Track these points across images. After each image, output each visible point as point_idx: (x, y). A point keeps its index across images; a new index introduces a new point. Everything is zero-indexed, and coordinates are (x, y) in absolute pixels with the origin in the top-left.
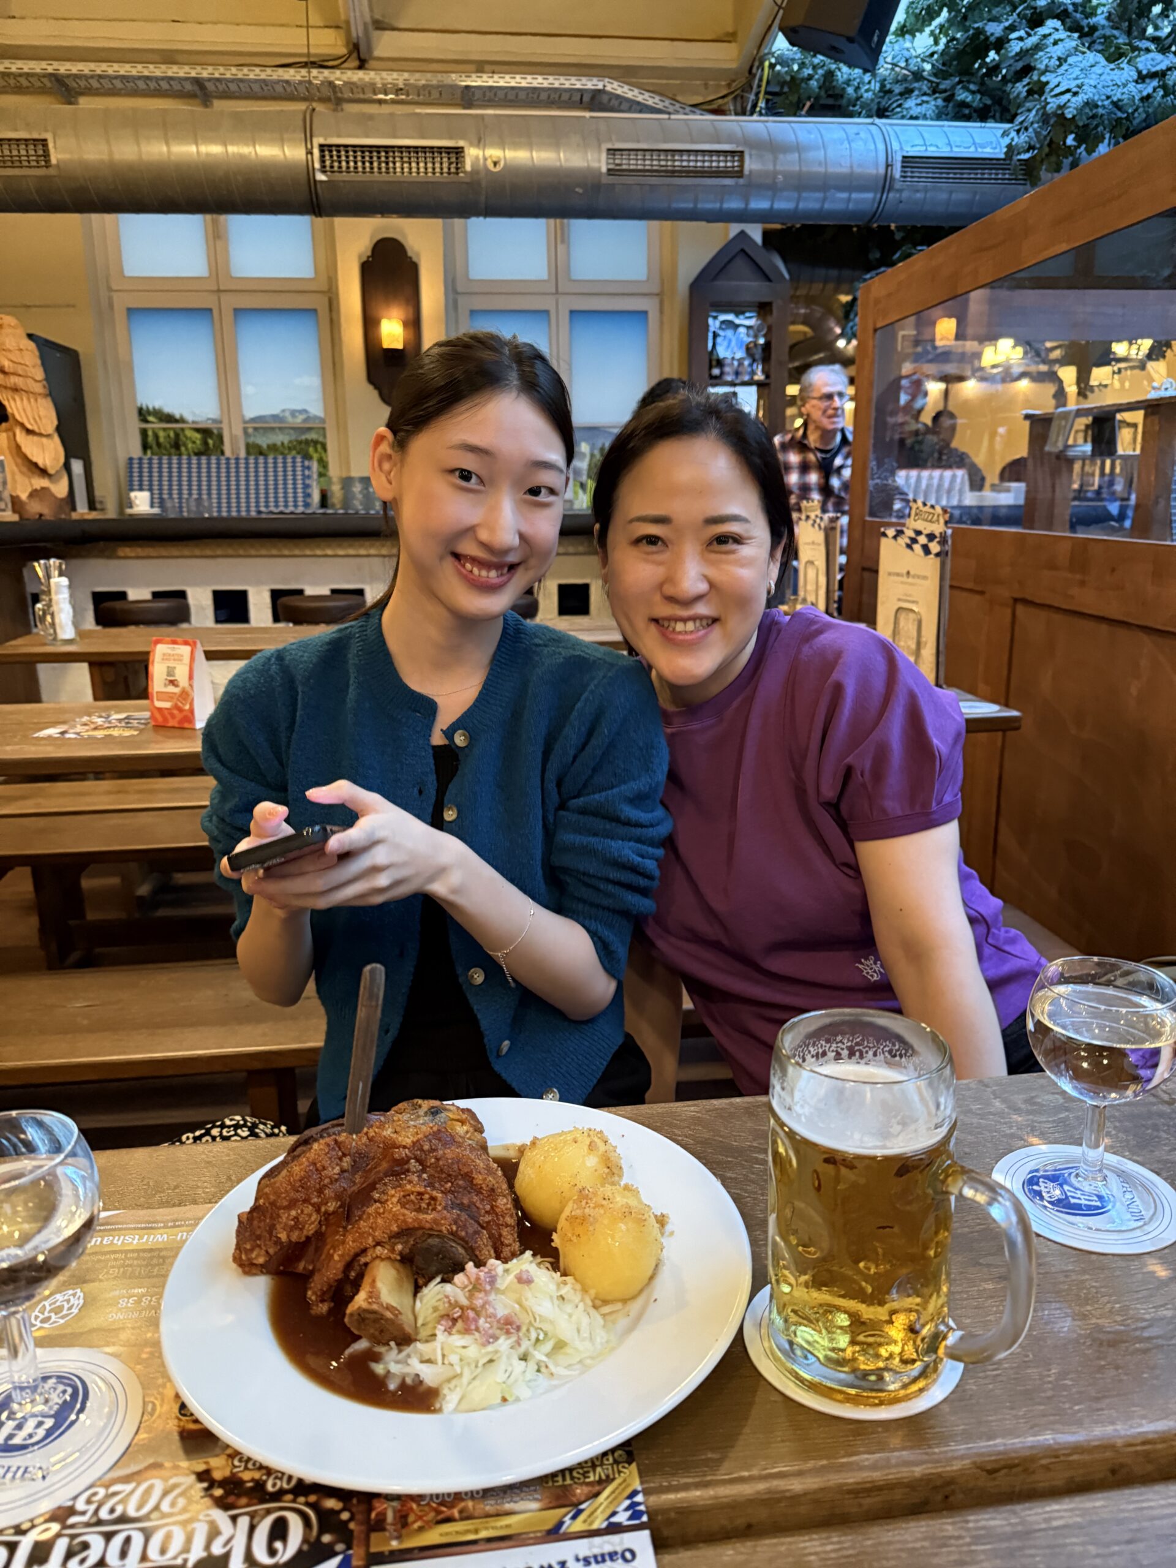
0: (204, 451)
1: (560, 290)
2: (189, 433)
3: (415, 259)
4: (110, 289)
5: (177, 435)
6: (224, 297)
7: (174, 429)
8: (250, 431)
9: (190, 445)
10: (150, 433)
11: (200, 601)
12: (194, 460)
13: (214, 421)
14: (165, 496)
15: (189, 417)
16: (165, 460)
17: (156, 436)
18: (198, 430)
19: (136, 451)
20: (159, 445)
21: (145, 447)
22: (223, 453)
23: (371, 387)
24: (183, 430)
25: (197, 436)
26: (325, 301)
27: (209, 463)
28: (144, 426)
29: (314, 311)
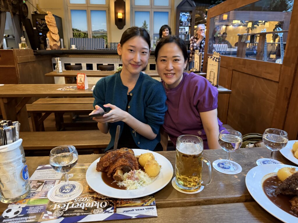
0: (84, 37)
1: (152, 7)
2: (82, 34)
3: (125, 1)
4: (67, 6)
5: (79, 34)
6: (89, 8)
7: (79, 33)
8: (93, 33)
9: (82, 36)
10: (74, 33)
11: (84, 65)
12: (83, 39)
13: (87, 31)
14: (77, 45)
15: (82, 31)
16: (77, 39)
17: (76, 34)
18: (83, 33)
19: (72, 37)
20: (76, 36)
21: (74, 36)
22: (88, 37)
23: (116, 26)
24: (81, 33)
25: (83, 34)
26: (108, 9)
27: (85, 39)
28: (74, 32)
29: (106, 11)
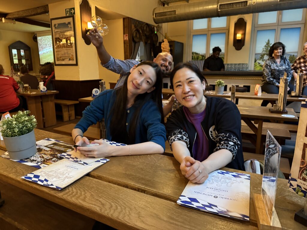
0: (202, 60)
1: (279, 25)
3: (246, 21)
4: (190, 32)
5: (198, 57)
6: (209, 32)
9: (200, 58)
10: (194, 56)
12: (200, 61)
13: (204, 54)
15: (200, 53)
16: (195, 61)
19: (191, 59)
20: (195, 58)
23: (234, 47)
24: (199, 56)
25: (201, 57)
26: (228, 31)
29: (225, 33)
